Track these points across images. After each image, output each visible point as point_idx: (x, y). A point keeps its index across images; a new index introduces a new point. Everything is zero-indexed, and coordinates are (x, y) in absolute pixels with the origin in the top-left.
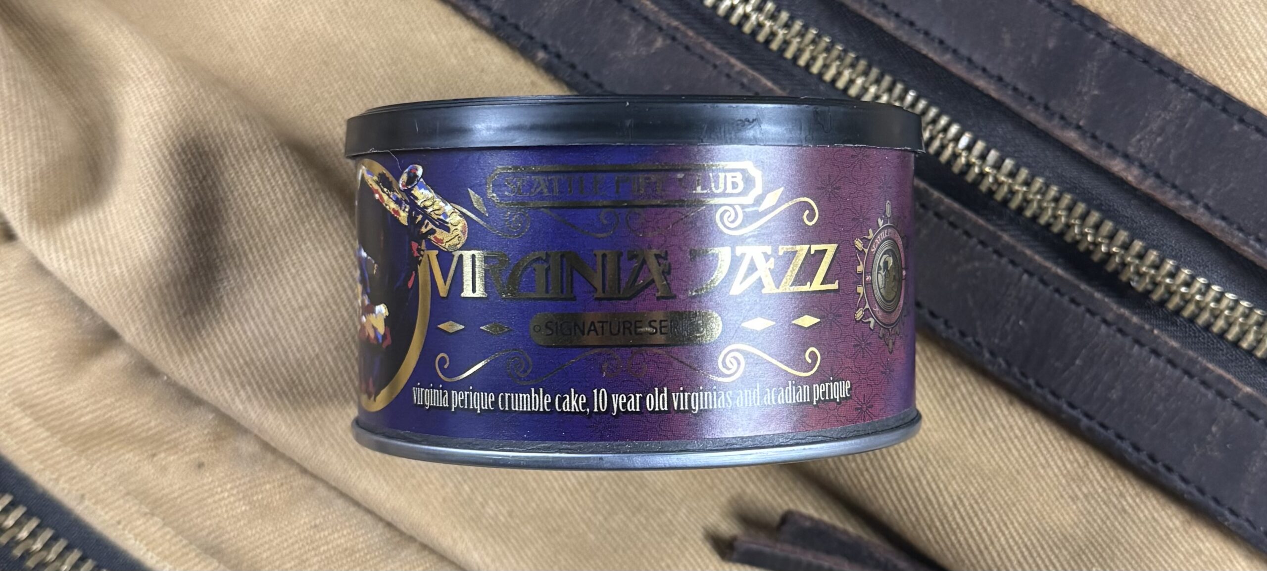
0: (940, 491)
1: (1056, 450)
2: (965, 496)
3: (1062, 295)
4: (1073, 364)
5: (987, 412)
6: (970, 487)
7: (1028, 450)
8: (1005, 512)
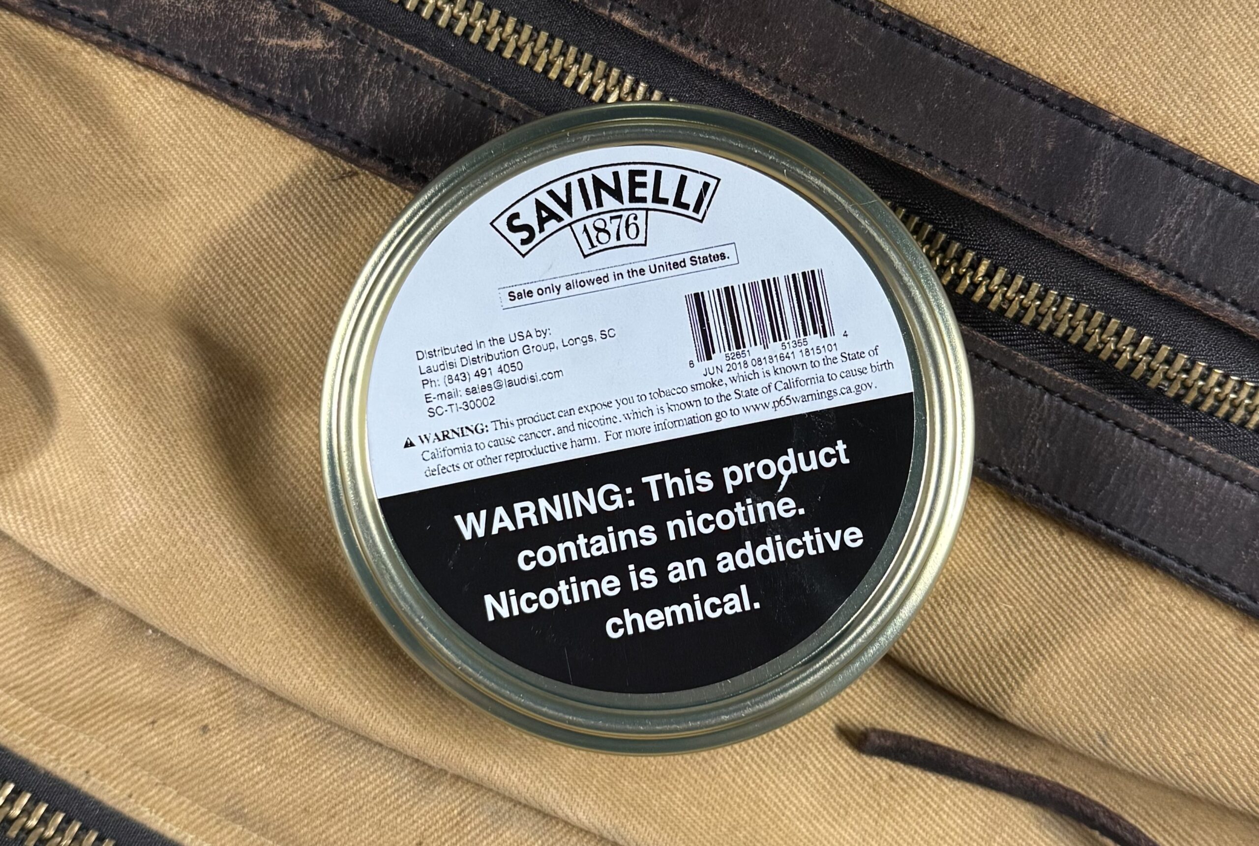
2: (1012, 637)
4: (1108, 483)
5: (1019, 538)
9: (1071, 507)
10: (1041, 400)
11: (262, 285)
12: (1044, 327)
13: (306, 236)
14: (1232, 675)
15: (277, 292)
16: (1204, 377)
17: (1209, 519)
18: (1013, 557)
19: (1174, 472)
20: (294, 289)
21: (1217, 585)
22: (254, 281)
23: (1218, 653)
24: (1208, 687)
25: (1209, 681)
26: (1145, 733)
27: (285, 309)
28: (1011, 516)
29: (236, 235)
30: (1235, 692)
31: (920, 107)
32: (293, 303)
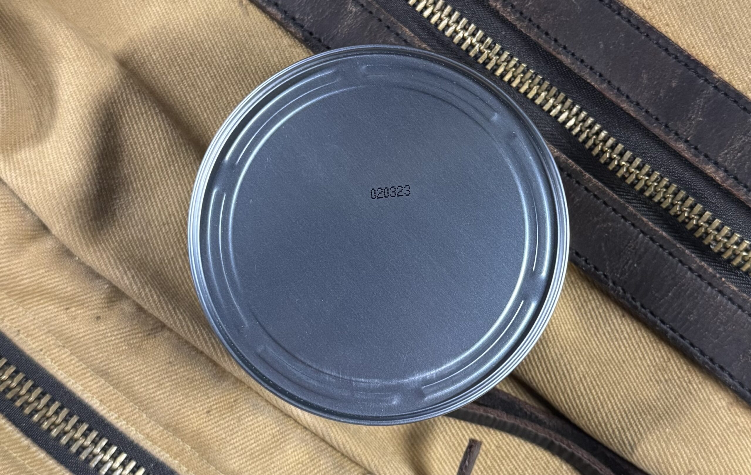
0: (573, 371)
1: (650, 349)
2: (588, 375)
3: (664, 249)
4: (667, 295)
5: (607, 320)
6: (592, 370)
7: (632, 347)
8: (613, 388)
9: (642, 306)
10: (637, 237)
11: (190, 69)
12: (647, 194)
13: (224, 45)
14: (719, 428)
15: (198, 76)
16: (738, 244)
17: (725, 330)
18: (600, 330)
19: (709, 298)
20: (208, 75)
21: (721, 372)
22: (186, 66)
23: (714, 414)
24: (702, 431)
25: (705, 428)
26: (658, 450)
27: (201, 86)
28: (605, 305)
29: (182, 37)
30: (719, 439)
31: (602, 46)
32: (206, 84)
